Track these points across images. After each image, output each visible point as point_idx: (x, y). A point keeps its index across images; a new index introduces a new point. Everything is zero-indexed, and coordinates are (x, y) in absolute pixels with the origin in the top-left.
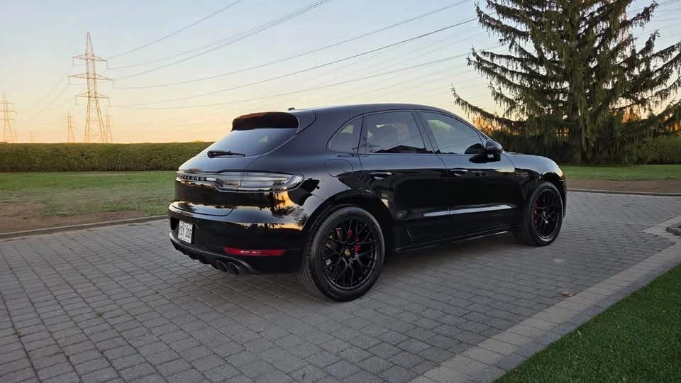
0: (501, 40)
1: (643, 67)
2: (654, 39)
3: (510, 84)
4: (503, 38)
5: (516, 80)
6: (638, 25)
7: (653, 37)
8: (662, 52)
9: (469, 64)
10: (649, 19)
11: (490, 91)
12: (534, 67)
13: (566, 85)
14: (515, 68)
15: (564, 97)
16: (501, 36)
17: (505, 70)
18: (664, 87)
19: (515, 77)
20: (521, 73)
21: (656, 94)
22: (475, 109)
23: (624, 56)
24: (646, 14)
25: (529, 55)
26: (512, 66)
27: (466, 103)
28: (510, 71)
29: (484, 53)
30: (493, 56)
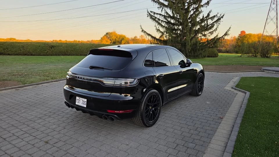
0: (158, 8)
1: (206, 22)
2: (210, 13)
3: (162, 26)
4: (159, 7)
5: (163, 24)
6: (205, 7)
7: (210, 12)
8: (211, 17)
9: (148, 17)
10: (208, 5)
11: (155, 28)
12: (169, 19)
13: (180, 27)
14: (162, 19)
15: (180, 32)
16: (158, 6)
17: (159, 20)
18: (212, 30)
19: (163, 22)
20: (165, 21)
21: (209, 33)
22: (149, 35)
23: (200, 18)
24: (208, 3)
25: (169, 15)
26: (162, 18)
27: (146, 32)
28: (161, 20)
29: (151, 12)
30: (154, 13)
